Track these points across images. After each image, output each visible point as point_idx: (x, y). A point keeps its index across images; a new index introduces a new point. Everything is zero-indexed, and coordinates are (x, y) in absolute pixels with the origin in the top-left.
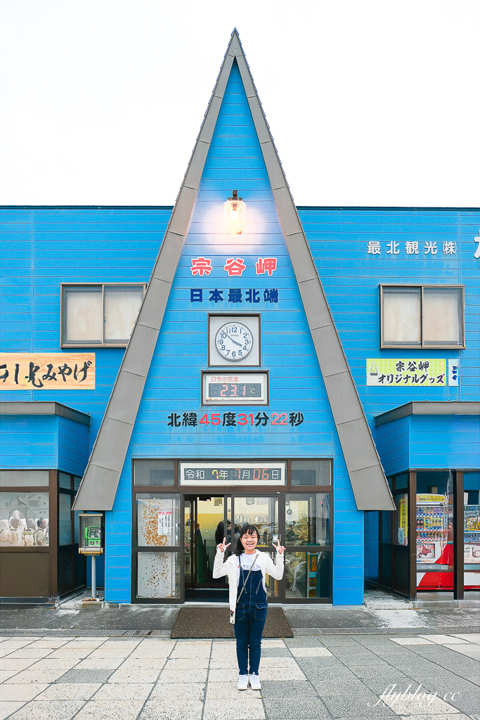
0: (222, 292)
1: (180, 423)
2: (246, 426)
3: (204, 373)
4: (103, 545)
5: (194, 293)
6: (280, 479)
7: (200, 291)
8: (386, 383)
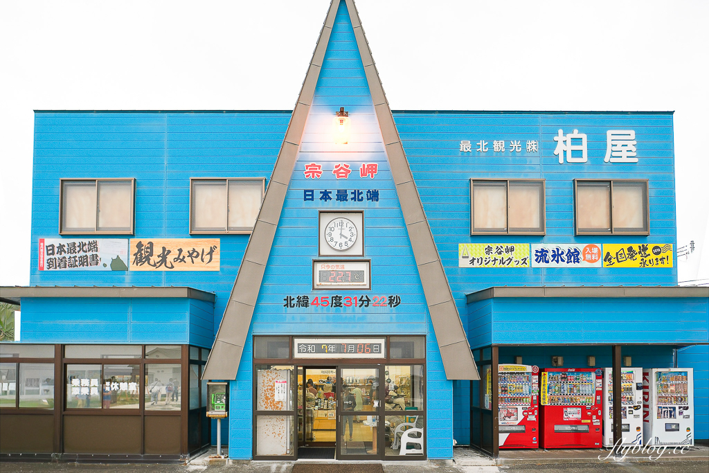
0: (331, 192)
1: (294, 305)
2: (351, 307)
3: (315, 261)
4: (227, 409)
5: (307, 193)
6: (380, 352)
7: (312, 191)
8: (476, 265)
